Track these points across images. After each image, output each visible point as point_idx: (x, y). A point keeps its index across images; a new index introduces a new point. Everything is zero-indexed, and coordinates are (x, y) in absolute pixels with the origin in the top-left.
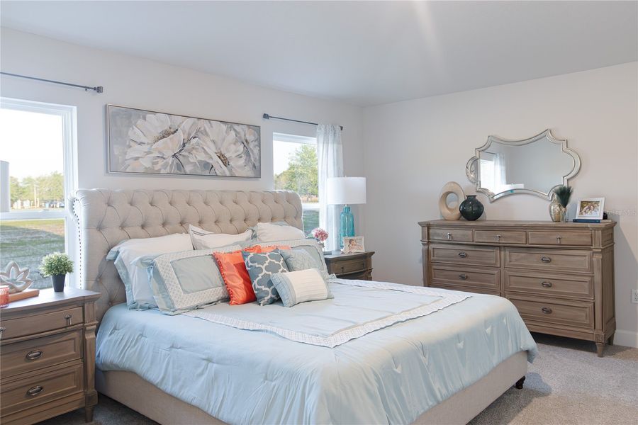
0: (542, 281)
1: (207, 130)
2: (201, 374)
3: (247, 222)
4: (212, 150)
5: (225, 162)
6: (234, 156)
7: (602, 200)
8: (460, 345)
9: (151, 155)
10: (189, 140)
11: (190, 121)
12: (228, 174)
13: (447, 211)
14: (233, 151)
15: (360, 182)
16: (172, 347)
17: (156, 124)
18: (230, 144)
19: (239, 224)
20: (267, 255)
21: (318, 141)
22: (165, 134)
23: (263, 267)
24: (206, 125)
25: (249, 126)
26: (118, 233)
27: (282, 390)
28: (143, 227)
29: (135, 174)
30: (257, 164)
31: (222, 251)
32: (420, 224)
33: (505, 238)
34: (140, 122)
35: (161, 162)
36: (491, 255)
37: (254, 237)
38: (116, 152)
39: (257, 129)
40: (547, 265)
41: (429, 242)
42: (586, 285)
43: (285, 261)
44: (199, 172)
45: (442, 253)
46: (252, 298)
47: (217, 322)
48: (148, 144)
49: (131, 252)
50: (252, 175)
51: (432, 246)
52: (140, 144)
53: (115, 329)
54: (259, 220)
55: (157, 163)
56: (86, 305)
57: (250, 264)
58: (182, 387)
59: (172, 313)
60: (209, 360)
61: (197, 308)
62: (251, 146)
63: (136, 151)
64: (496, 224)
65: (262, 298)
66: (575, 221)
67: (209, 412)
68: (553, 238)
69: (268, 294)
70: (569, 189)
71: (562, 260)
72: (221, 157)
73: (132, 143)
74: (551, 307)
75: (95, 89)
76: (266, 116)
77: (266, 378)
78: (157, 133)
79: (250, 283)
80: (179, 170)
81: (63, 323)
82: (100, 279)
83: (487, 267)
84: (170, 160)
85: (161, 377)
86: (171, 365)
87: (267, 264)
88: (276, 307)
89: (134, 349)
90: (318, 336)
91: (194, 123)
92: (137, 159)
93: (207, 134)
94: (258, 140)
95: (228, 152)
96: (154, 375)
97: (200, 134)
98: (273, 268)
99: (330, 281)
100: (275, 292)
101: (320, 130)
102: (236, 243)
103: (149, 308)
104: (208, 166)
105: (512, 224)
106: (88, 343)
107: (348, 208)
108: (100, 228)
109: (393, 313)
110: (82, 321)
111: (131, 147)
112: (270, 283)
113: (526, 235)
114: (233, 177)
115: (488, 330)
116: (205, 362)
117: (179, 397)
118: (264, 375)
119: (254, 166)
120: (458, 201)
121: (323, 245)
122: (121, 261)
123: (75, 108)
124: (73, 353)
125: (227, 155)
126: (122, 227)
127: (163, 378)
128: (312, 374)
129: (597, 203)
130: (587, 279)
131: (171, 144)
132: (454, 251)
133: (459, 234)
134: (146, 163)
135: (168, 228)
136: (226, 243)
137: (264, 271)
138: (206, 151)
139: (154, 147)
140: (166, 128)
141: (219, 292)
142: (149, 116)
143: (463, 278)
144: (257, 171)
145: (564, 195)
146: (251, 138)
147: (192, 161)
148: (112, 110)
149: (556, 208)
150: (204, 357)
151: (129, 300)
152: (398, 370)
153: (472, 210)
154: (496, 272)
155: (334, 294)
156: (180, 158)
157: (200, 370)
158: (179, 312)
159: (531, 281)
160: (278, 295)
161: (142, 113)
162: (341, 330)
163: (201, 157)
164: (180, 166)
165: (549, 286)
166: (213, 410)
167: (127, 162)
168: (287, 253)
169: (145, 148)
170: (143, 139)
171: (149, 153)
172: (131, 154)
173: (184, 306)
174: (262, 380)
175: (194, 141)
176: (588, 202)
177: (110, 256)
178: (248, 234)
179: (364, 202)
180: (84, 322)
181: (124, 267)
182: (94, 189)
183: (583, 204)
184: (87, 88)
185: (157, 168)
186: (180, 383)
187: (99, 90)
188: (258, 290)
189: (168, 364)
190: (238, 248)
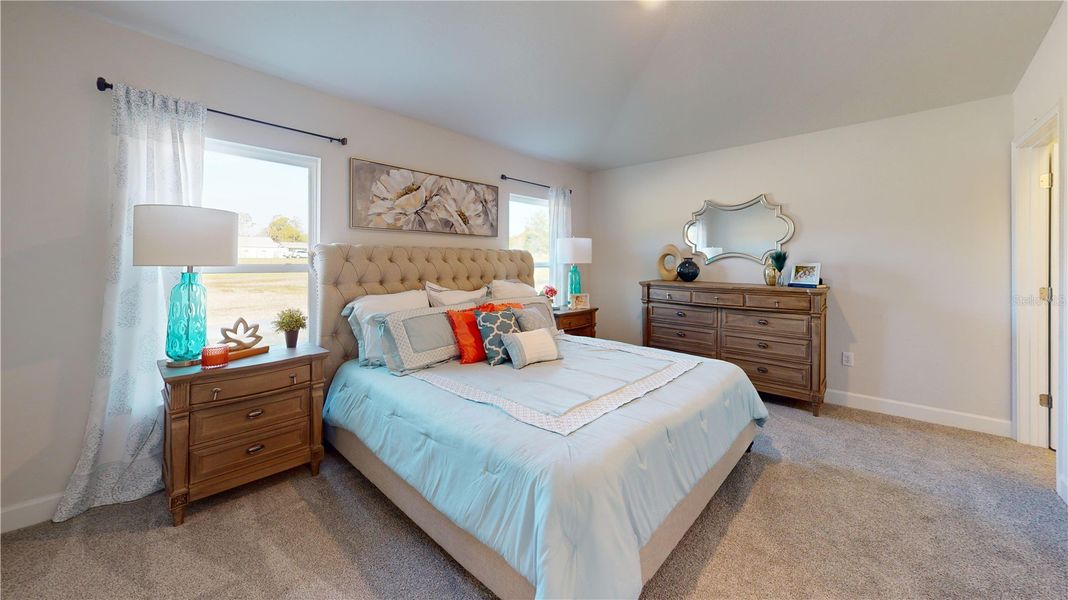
0: (758, 342)
1: (449, 189)
2: (419, 449)
3: (483, 279)
4: (452, 208)
5: (465, 220)
6: (473, 215)
7: (818, 266)
8: (704, 425)
9: (394, 211)
10: (431, 198)
11: (433, 178)
12: (467, 232)
13: (665, 272)
14: (472, 210)
15: (587, 242)
16: (393, 414)
17: (399, 180)
18: (469, 203)
19: (476, 280)
20: (499, 315)
21: (550, 202)
22: (409, 191)
23: (495, 327)
24: (447, 183)
25: (488, 186)
26: (355, 288)
27: (505, 488)
28: (381, 282)
29: (376, 229)
30: (494, 224)
31: (456, 309)
32: (641, 283)
33: (723, 300)
34: (384, 177)
35: (403, 219)
36: (709, 316)
37: (489, 293)
38: (359, 208)
39: (495, 189)
40: (764, 327)
41: (649, 302)
42: (804, 348)
43: (517, 320)
44: (441, 230)
45: (661, 311)
46: (482, 357)
47: (444, 388)
48: (391, 200)
49: (365, 308)
50: (490, 234)
51: (651, 305)
52: (383, 199)
53: (345, 386)
54: (495, 277)
55: (399, 219)
56: (313, 364)
57: (482, 323)
58: (398, 460)
59: (399, 374)
60: (427, 435)
61: (428, 367)
62: (489, 205)
63: (379, 207)
64: (714, 286)
65: (493, 358)
66: (790, 285)
67: (424, 494)
68: (772, 302)
69: (498, 353)
70: (785, 254)
71: (778, 323)
72: (462, 215)
73: (375, 199)
74: (767, 367)
75: (339, 140)
76: (503, 177)
77: (486, 469)
78: (400, 188)
79: (482, 342)
80: (421, 226)
81: (287, 382)
82: (335, 334)
83: (705, 327)
84: (412, 217)
85: (380, 444)
86: (390, 434)
87: (498, 323)
88: (505, 367)
89: (357, 411)
90: (548, 414)
91: (436, 181)
92: (379, 214)
93: (449, 194)
94: (496, 200)
95: (468, 210)
96: (373, 442)
97: (442, 192)
98: (505, 328)
99: (559, 337)
100: (506, 352)
101: (552, 193)
102: (471, 301)
103: (381, 366)
104: (448, 224)
105: (731, 287)
106: (315, 400)
107: (576, 267)
108: (336, 284)
109: (628, 383)
110: (309, 378)
111: (374, 202)
112: (501, 343)
113: (744, 298)
114: (471, 235)
115: (727, 403)
116: (423, 437)
117: (395, 469)
118: (484, 465)
119: (492, 225)
120: (675, 263)
121: (552, 301)
122: (355, 317)
123: (319, 160)
124: (299, 410)
125: (467, 214)
126: (360, 283)
127: (381, 448)
128: (541, 474)
129: (813, 268)
130: (805, 342)
131: (413, 202)
132: (672, 310)
133: (678, 295)
134: (389, 219)
135: (407, 284)
136: (460, 300)
137: (496, 331)
138: (447, 209)
139: (397, 202)
140: (409, 184)
141: (452, 350)
142: (392, 172)
143: (681, 336)
144: (494, 230)
145: (780, 260)
146: (489, 197)
147: (433, 218)
148: (356, 163)
149: (770, 272)
150: (423, 431)
151: (362, 356)
152: (644, 467)
153: (688, 272)
154: (712, 331)
155: (563, 353)
156: (422, 215)
157: (417, 445)
158: (407, 372)
159: (748, 341)
160: (508, 355)
161: (386, 168)
162: (574, 408)
163: (443, 215)
164: (422, 223)
165: (765, 347)
166: (427, 493)
167: (370, 218)
168: (518, 312)
169: (388, 204)
170: (386, 195)
171: (392, 209)
172: (374, 209)
173: (414, 366)
174: (482, 470)
175: (435, 199)
176: (803, 267)
177: (345, 312)
178: (484, 290)
179: (590, 262)
180: (311, 380)
181: (358, 324)
182: (333, 244)
183: (798, 269)
184: (332, 139)
185: (399, 224)
186: (397, 456)
187: (343, 141)
188: (489, 349)
189: (387, 432)
190: (473, 306)
